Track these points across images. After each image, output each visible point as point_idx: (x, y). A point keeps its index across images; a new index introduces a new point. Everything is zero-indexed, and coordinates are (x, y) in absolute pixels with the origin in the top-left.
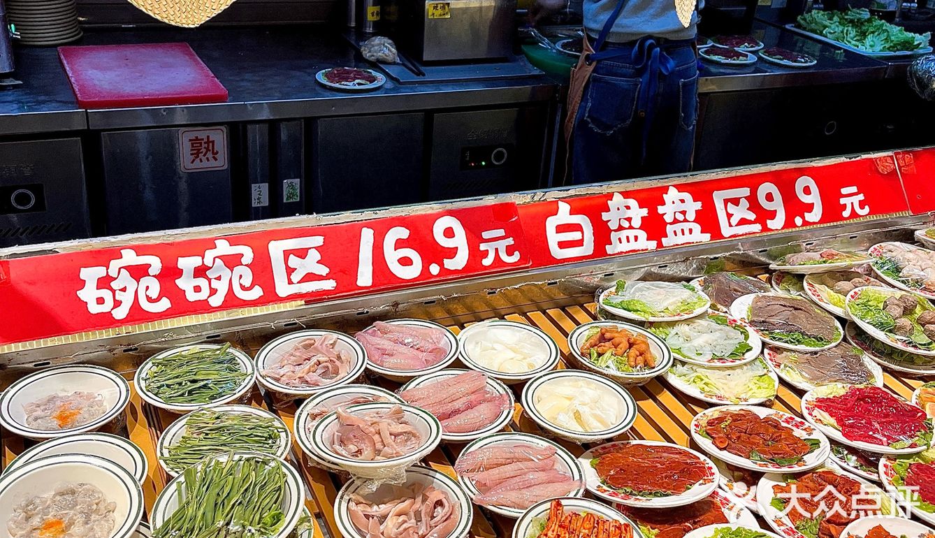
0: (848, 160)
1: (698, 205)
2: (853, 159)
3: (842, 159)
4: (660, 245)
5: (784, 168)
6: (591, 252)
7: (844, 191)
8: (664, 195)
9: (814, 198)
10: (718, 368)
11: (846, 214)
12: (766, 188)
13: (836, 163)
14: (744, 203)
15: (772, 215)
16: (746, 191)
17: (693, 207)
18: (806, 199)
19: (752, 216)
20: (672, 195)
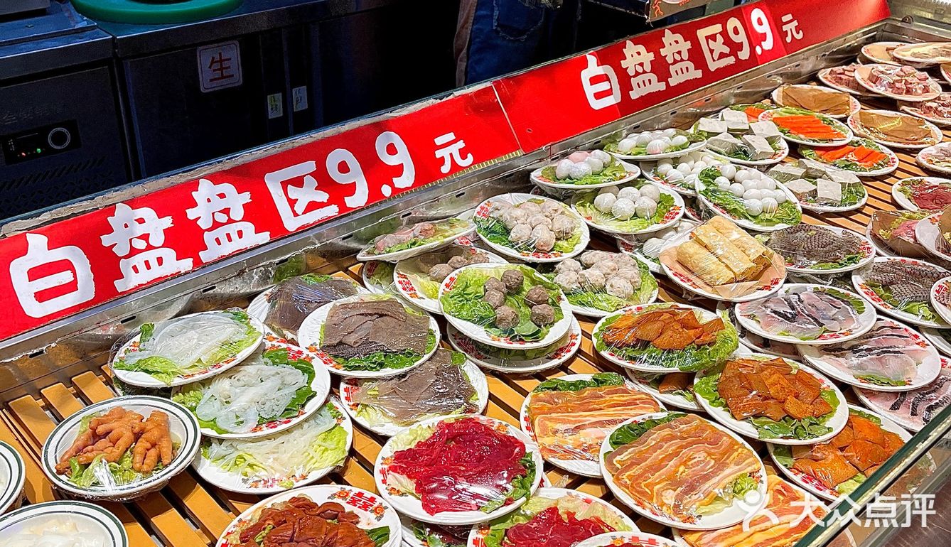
0: (439, 101)
1: (246, 197)
2: (444, 99)
3: (431, 102)
4: (198, 262)
5: (356, 126)
6: (91, 296)
7: (439, 141)
8: (194, 194)
9: (403, 157)
10: (268, 437)
11: (445, 169)
12: (336, 157)
13: (423, 107)
14: (311, 182)
15: (351, 189)
16: (310, 166)
17: (238, 200)
18: (391, 161)
19: (323, 197)
20: (205, 190)
